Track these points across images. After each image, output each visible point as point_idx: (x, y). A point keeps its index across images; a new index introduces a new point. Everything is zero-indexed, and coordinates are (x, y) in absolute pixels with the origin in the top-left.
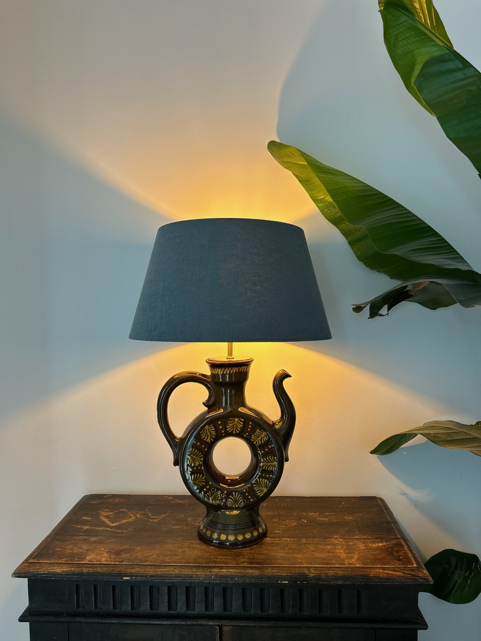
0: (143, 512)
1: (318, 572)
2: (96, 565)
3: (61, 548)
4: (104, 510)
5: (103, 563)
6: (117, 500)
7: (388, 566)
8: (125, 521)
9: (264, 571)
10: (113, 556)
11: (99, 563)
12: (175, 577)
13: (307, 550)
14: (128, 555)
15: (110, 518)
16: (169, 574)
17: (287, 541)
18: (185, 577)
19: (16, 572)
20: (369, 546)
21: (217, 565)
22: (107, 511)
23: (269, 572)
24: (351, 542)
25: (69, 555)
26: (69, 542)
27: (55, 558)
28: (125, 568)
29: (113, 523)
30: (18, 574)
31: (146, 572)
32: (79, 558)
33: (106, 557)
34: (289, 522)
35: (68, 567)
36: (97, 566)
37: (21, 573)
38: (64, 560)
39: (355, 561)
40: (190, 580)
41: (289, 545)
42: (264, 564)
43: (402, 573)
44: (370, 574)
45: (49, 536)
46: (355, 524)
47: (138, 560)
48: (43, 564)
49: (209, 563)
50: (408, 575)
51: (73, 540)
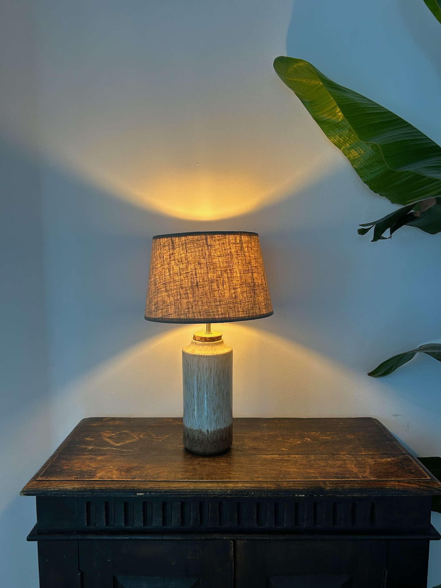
0: (145, 433)
1: (334, 485)
2: (107, 482)
3: (68, 466)
4: (105, 432)
5: (114, 480)
6: (117, 423)
7: (403, 479)
8: (129, 441)
9: (280, 486)
10: (123, 473)
11: (111, 480)
12: (190, 492)
13: (319, 465)
14: (139, 472)
15: (113, 439)
16: (184, 490)
17: (296, 458)
18: (201, 493)
19: (24, 490)
20: (378, 461)
21: (231, 480)
22: (109, 433)
23: (285, 486)
24: (359, 458)
25: (78, 472)
26: (76, 461)
27: (64, 476)
28: (138, 484)
29: (117, 443)
30: (27, 492)
31: (160, 487)
32: (89, 475)
33: (116, 474)
34: (293, 441)
35: (79, 484)
36: (109, 483)
37: (30, 491)
38: (74, 477)
39: (367, 475)
40: (206, 495)
41: (299, 461)
42: (279, 479)
43: (418, 485)
44: (386, 487)
45: (54, 456)
46: (358, 442)
47: (150, 476)
48: (52, 481)
49: (223, 479)
50: (424, 487)
51: (80, 459)
